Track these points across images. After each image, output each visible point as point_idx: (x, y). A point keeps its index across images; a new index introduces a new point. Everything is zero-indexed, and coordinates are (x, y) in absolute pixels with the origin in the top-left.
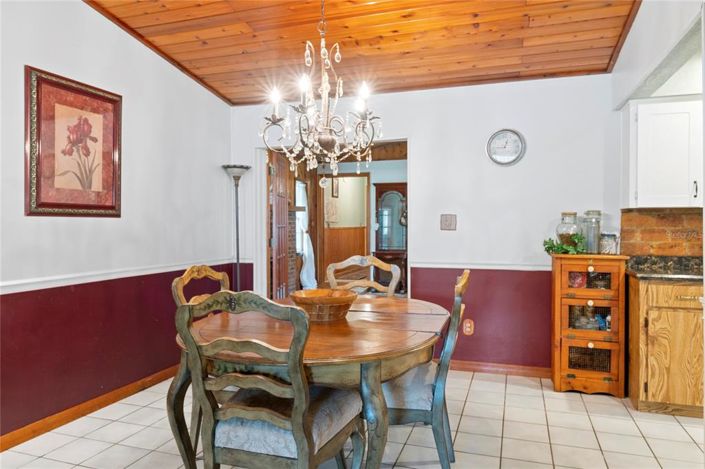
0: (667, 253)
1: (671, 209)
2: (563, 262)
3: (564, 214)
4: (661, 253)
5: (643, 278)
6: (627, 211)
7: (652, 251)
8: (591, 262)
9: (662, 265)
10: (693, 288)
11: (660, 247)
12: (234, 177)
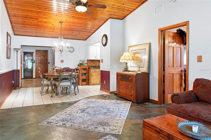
3: (80, 60)
5: (91, 69)
8: (84, 67)
11: (91, 65)
12: (17, 51)
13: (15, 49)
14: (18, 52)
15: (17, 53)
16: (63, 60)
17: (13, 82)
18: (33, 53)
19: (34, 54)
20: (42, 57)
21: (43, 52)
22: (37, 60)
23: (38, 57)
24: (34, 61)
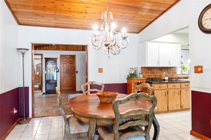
0: (149, 77)
1: (150, 67)
2: (134, 80)
3: (131, 68)
4: (148, 77)
5: (154, 83)
6: (142, 68)
8: (139, 80)
11: (148, 76)
12: (22, 53)
13: (19, 49)
14: (25, 55)
15: (23, 56)
16: (102, 69)
17: (15, 112)
18: (57, 58)
19: (58, 61)
20: (68, 64)
21: (69, 58)
22: (62, 68)
23: (64, 64)
24: (58, 70)
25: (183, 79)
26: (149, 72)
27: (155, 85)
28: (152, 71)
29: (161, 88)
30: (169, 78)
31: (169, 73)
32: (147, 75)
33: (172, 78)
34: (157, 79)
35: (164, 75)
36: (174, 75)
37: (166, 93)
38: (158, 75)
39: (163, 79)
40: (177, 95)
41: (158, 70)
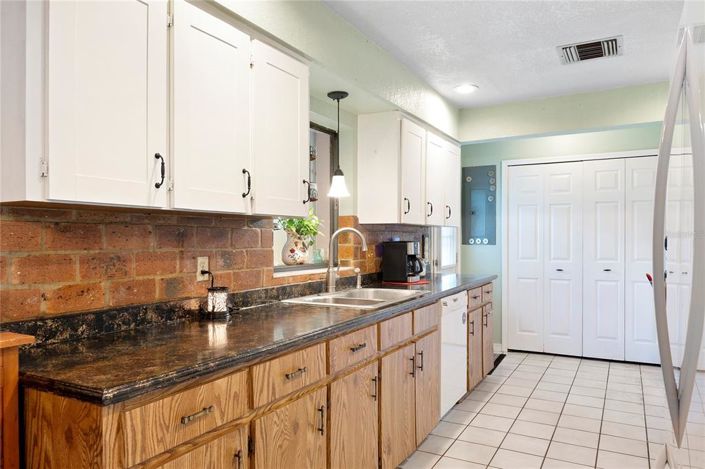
0: (73, 307)
4: (61, 310)
5: (117, 399)
7: (45, 308)
9: (66, 335)
10: (203, 388)
11: (61, 296)
25: (303, 295)
26: (76, 254)
27: (134, 416)
28: (107, 246)
29: (200, 427)
30: (231, 298)
31: (229, 259)
32: (50, 288)
33: (246, 299)
34: (151, 315)
35: (200, 278)
36: (258, 275)
37: (238, 455)
38: (158, 278)
39: (194, 305)
40: (311, 436)
41: (152, 242)
